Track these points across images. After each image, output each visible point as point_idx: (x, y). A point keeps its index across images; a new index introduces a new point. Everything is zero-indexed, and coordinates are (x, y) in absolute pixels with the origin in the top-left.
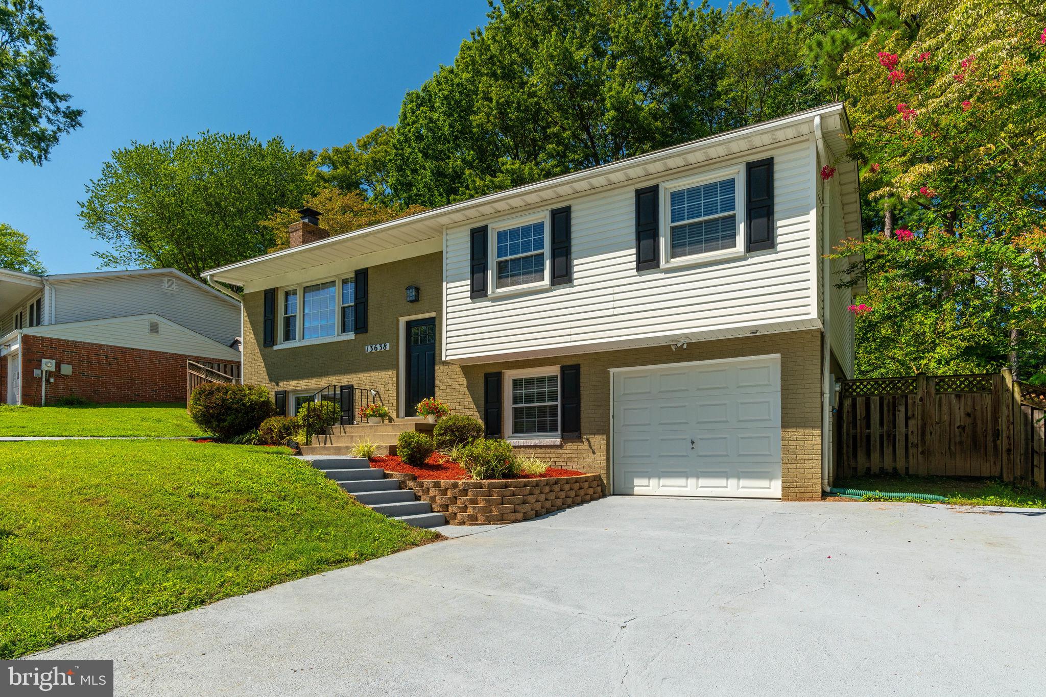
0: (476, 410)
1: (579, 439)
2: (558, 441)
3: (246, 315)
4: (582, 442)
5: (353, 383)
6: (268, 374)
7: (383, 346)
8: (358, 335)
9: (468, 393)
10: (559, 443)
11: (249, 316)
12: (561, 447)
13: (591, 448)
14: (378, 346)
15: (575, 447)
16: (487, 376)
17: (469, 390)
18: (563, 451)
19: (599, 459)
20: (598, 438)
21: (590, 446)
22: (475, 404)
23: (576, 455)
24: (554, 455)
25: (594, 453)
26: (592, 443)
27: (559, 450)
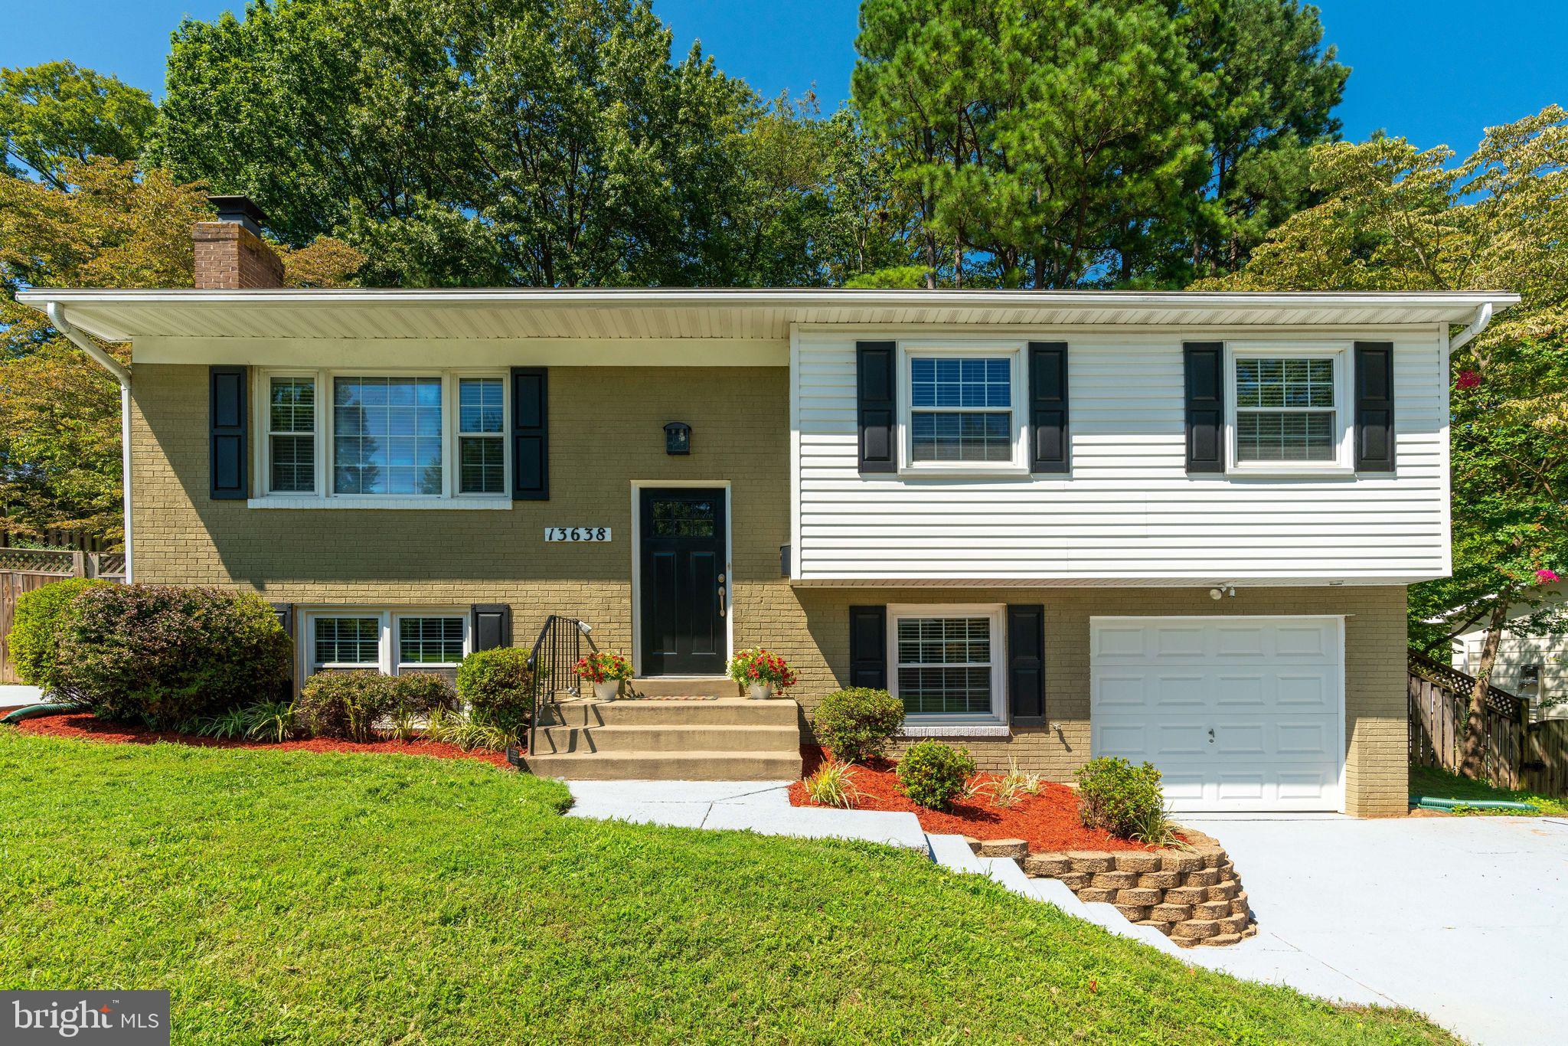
0: (829, 670)
1: (1043, 727)
2: (1005, 730)
3: (138, 414)
4: (1048, 732)
5: (507, 601)
6: (226, 561)
7: (595, 531)
8: (520, 504)
9: (811, 639)
10: (1006, 734)
11: (149, 417)
12: (1008, 739)
13: (1064, 742)
14: (582, 531)
15: (1035, 740)
16: (855, 611)
17: (812, 634)
18: (1010, 746)
19: (1077, 759)
20: (1076, 725)
21: (1062, 738)
22: (827, 661)
23: (1036, 753)
24: (995, 753)
25: (1069, 750)
26: (1065, 734)
27: (1004, 745)
